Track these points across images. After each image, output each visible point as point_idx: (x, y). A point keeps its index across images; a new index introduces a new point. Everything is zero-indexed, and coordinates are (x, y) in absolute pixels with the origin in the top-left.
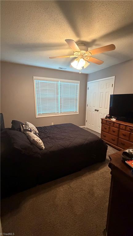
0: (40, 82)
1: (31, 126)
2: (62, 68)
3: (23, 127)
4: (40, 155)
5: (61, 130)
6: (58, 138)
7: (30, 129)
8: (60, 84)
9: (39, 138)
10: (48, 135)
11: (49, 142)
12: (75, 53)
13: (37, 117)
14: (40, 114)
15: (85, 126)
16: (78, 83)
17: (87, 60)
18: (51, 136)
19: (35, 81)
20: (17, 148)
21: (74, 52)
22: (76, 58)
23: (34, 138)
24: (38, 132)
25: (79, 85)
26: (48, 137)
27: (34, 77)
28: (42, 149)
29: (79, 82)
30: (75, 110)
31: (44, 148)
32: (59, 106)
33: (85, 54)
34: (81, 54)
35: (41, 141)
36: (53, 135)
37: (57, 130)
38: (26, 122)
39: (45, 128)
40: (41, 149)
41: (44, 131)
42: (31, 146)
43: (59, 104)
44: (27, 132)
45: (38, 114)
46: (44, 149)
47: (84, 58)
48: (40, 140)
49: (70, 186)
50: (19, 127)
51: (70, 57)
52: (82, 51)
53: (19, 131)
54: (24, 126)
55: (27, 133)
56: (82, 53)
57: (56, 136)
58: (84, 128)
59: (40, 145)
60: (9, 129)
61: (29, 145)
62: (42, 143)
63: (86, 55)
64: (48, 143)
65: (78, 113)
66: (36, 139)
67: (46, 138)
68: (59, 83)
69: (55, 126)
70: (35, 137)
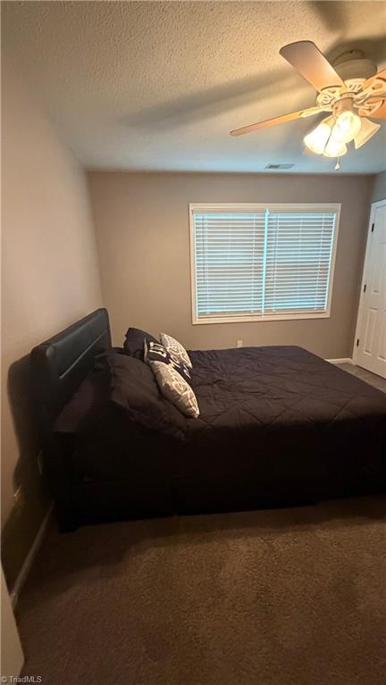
0: (208, 220)
1: (174, 346)
2: (276, 167)
3: (149, 347)
4: (183, 432)
5: (259, 366)
6: (246, 390)
7: (165, 355)
8: (269, 219)
9: (186, 384)
10: (216, 377)
11: (217, 396)
12: (320, 99)
13: (196, 321)
14: (204, 313)
15: (351, 358)
16: (333, 211)
17: (368, 113)
18: (225, 380)
19: (193, 218)
20: (121, 403)
21: (318, 94)
22: (324, 115)
23: (168, 382)
24: (190, 365)
25: (335, 217)
26: (215, 382)
27: (192, 207)
28: (192, 417)
29: (339, 206)
30: (316, 305)
31: (198, 412)
32: (263, 291)
33: (361, 91)
34: (344, 96)
35: (190, 392)
36: (233, 377)
37: (247, 366)
38: (161, 336)
39: (213, 354)
40: (189, 416)
41: (208, 363)
42: (159, 404)
43: (264, 284)
44: (156, 362)
45: (200, 314)
46: (196, 416)
47: (356, 111)
48: (186, 390)
49: (270, 546)
50: (141, 348)
51: (304, 116)
52: (349, 82)
53: (140, 359)
54: (152, 344)
55: (155, 365)
56: (349, 90)
57: (241, 383)
58: (348, 364)
59: (187, 404)
60: (119, 351)
61: (154, 400)
62: (194, 398)
63: (369, 92)
64: (212, 402)
65: (328, 316)
66: (176, 385)
67: (209, 384)
68: (266, 218)
69: (245, 352)
70: (174, 377)
